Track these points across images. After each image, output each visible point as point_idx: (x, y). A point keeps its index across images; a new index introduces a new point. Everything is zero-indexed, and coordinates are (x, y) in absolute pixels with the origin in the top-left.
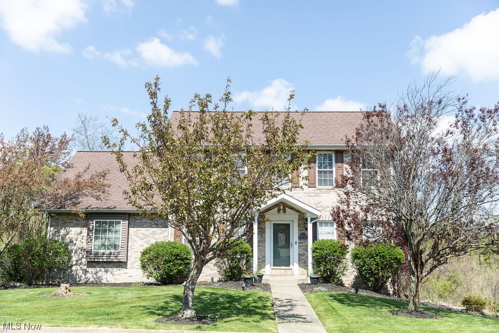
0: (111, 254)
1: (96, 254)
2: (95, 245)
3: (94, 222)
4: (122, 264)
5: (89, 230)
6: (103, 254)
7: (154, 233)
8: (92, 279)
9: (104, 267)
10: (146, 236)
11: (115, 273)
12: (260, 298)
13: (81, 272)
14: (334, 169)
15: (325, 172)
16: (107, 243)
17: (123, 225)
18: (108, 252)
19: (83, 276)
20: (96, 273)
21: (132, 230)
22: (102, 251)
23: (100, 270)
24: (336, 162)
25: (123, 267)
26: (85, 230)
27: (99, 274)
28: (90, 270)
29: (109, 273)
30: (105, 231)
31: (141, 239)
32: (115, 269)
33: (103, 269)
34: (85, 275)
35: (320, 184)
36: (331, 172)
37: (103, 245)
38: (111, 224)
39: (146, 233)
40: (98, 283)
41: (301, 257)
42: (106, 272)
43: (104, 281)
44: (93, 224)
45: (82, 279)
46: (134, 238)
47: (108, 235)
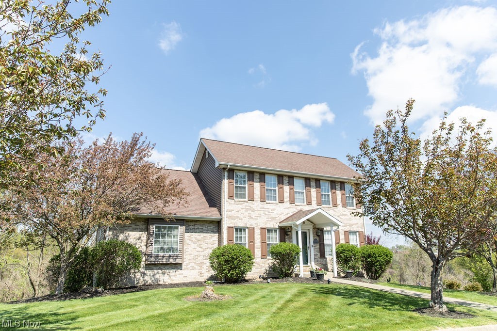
0: (170, 256)
1: (157, 257)
2: (153, 249)
3: (155, 227)
4: (177, 266)
5: (149, 234)
6: (163, 257)
7: (204, 238)
8: (150, 281)
9: (161, 269)
10: (199, 241)
11: (171, 274)
13: (139, 274)
16: (166, 247)
17: (181, 229)
18: (167, 255)
19: (141, 278)
20: (154, 276)
21: (187, 235)
22: (161, 254)
23: (158, 273)
25: (179, 269)
26: (144, 235)
27: (157, 276)
28: (147, 272)
29: (166, 274)
30: (164, 236)
31: (194, 243)
32: (171, 271)
33: (160, 271)
34: (143, 277)
37: (162, 248)
38: (170, 228)
39: (198, 237)
40: (157, 285)
42: (164, 273)
43: (161, 283)
44: (153, 229)
45: (140, 281)
46: (188, 241)
47: (167, 239)
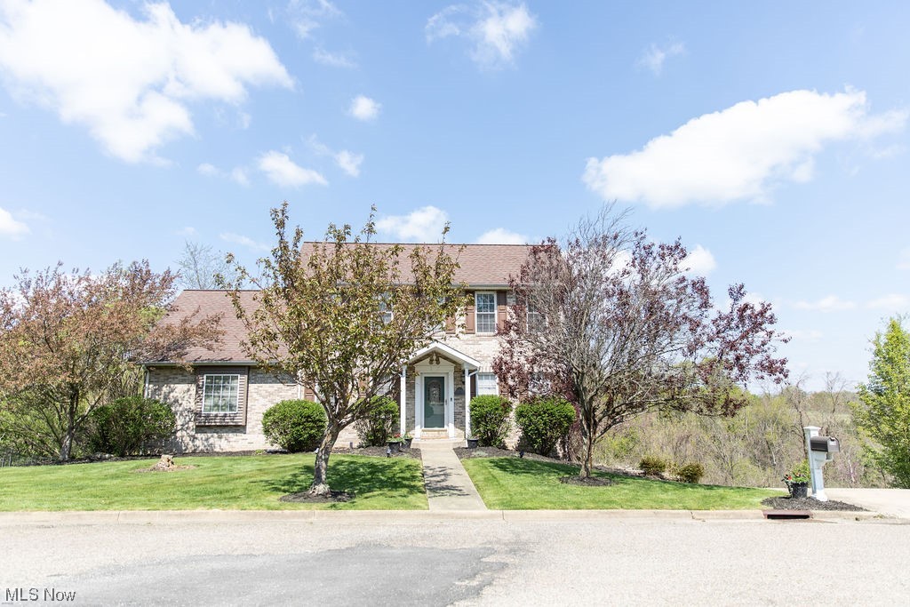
0: (225, 415)
1: (207, 416)
2: (205, 405)
3: (205, 377)
4: (239, 429)
5: (198, 386)
6: (216, 416)
7: (279, 390)
8: (202, 447)
9: (217, 433)
10: (270, 394)
11: (231, 440)
12: (407, 467)
13: (188, 438)
14: (496, 312)
15: (486, 316)
16: (221, 403)
17: (242, 379)
18: (222, 413)
19: (190, 443)
20: (207, 440)
21: (252, 386)
22: (214, 413)
23: (212, 436)
24: (499, 304)
25: (241, 432)
26: (193, 387)
27: (211, 441)
28: (199, 436)
29: (223, 440)
30: (218, 388)
31: (264, 397)
32: (231, 435)
33: (216, 435)
34: (193, 441)
35: (480, 329)
36: (493, 316)
37: (216, 405)
38: (226, 379)
39: (270, 390)
40: (209, 453)
41: (458, 416)
42: (220, 438)
43: (217, 450)
44: (203, 379)
45: (189, 447)
46: (255, 395)
47: (222, 393)
